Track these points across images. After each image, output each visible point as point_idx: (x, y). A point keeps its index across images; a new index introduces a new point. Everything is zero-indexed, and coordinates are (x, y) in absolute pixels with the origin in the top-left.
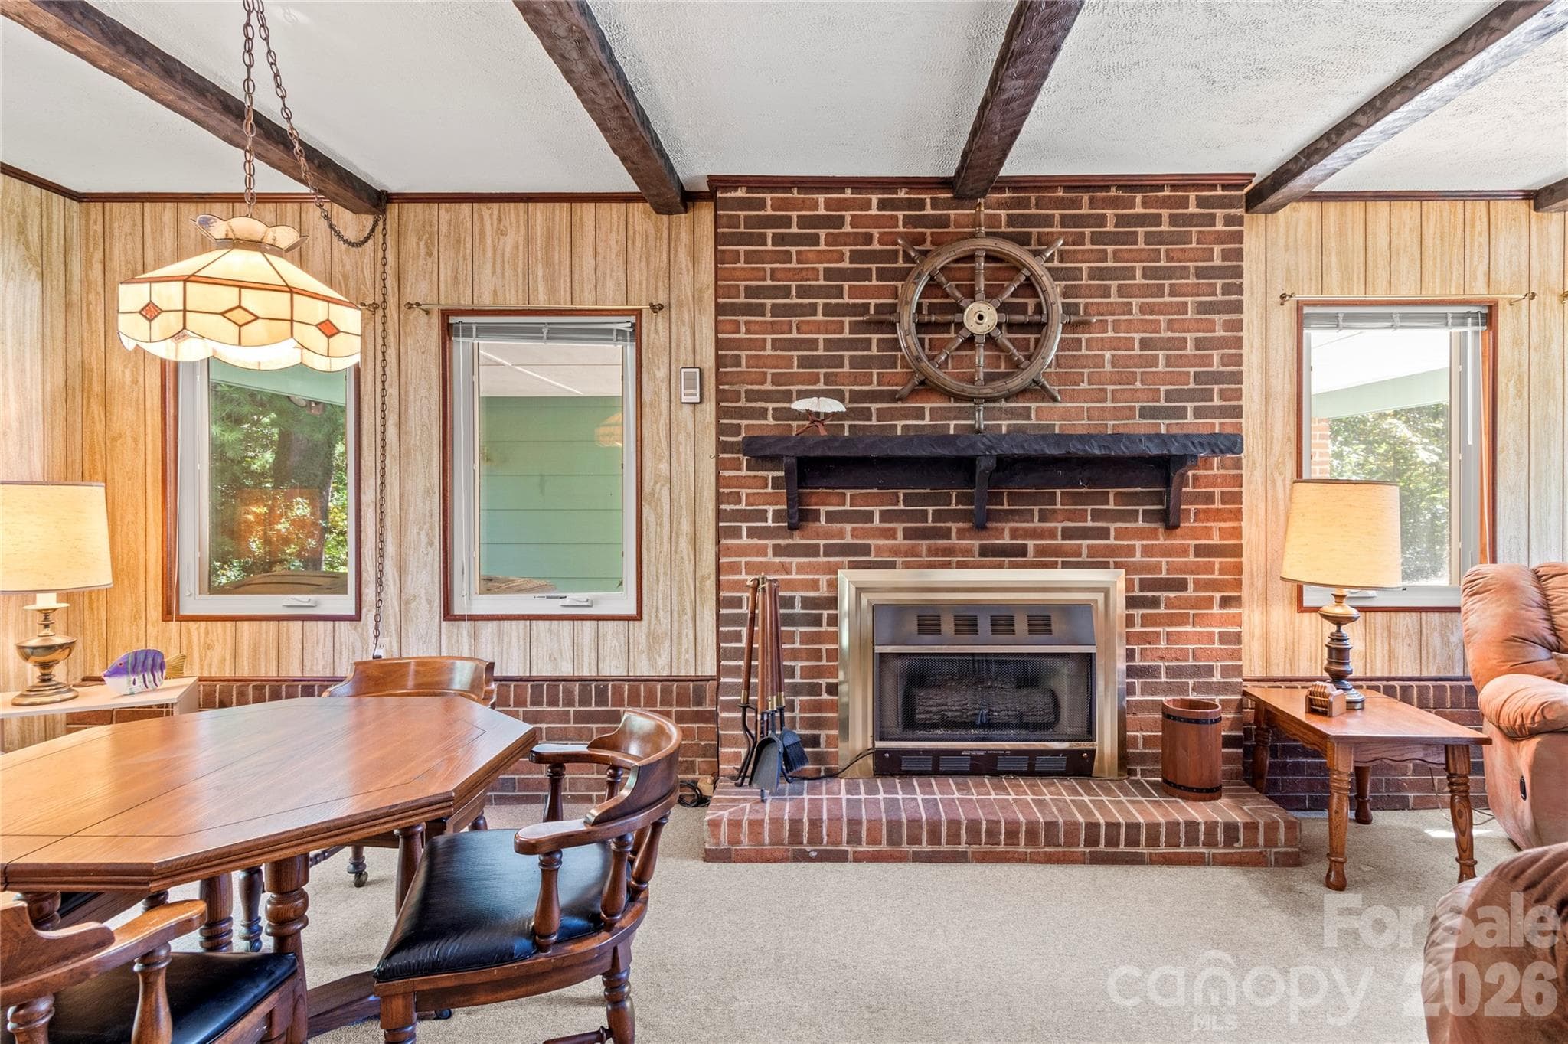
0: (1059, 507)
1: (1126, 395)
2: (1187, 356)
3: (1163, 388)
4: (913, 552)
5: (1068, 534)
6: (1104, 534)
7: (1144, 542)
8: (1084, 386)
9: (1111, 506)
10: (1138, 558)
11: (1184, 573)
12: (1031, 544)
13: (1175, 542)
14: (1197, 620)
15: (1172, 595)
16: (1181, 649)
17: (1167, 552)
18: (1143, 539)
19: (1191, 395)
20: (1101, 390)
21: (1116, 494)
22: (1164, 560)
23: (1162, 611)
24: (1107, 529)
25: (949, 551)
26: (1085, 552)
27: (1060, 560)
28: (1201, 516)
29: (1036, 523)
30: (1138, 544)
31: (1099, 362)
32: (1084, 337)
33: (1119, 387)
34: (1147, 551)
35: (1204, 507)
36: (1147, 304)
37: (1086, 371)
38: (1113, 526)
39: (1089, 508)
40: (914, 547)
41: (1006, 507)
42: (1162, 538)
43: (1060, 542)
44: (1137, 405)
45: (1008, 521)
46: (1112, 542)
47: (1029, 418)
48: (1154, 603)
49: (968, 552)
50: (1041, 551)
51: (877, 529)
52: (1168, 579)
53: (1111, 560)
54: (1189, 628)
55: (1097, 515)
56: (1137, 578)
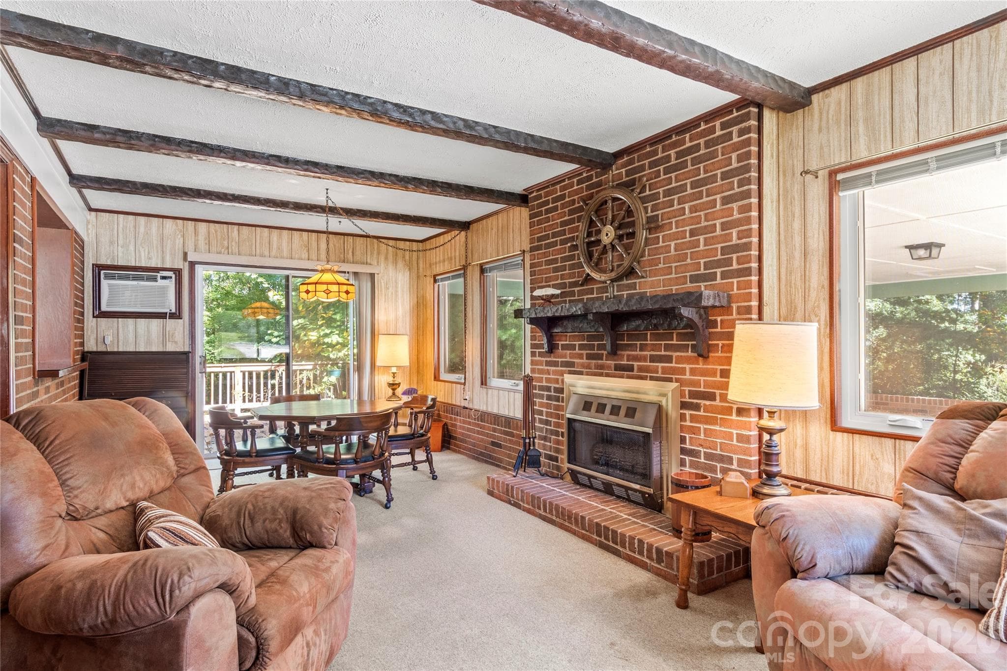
0: (649, 342)
1: (683, 269)
2: (716, 236)
3: (702, 261)
4: (588, 367)
5: (653, 359)
6: (669, 359)
7: (691, 366)
8: (661, 266)
9: (674, 342)
10: (688, 376)
11: (714, 388)
12: (636, 364)
13: (709, 367)
14: (724, 422)
15: (708, 403)
16: (713, 441)
17: (704, 373)
18: (690, 364)
19: (719, 264)
20: (669, 267)
21: (678, 334)
22: (702, 378)
23: (702, 413)
24: (671, 357)
25: (602, 367)
26: (660, 370)
27: (649, 375)
28: (725, 348)
29: (638, 353)
30: (688, 367)
31: (667, 249)
32: (661, 235)
33: (679, 264)
34: (693, 372)
35: (727, 342)
36: (693, 205)
37: (662, 256)
38: (675, 354)
39: (663, 343)
40: (590, 363)
41: (626, 342)
42: (701, 364)
43: (649, 364)
44: (688, 274)
45: (626, 350)
46: (673, 365)
47: (635, 289)
48: (697, 407)
49: (609, 367)
50: (641, 369)
51: (577, 354)
52: (705, 392)
53: (673, 377)
54: (717, 428)
55: (668, 347)
56: (687, 389)
